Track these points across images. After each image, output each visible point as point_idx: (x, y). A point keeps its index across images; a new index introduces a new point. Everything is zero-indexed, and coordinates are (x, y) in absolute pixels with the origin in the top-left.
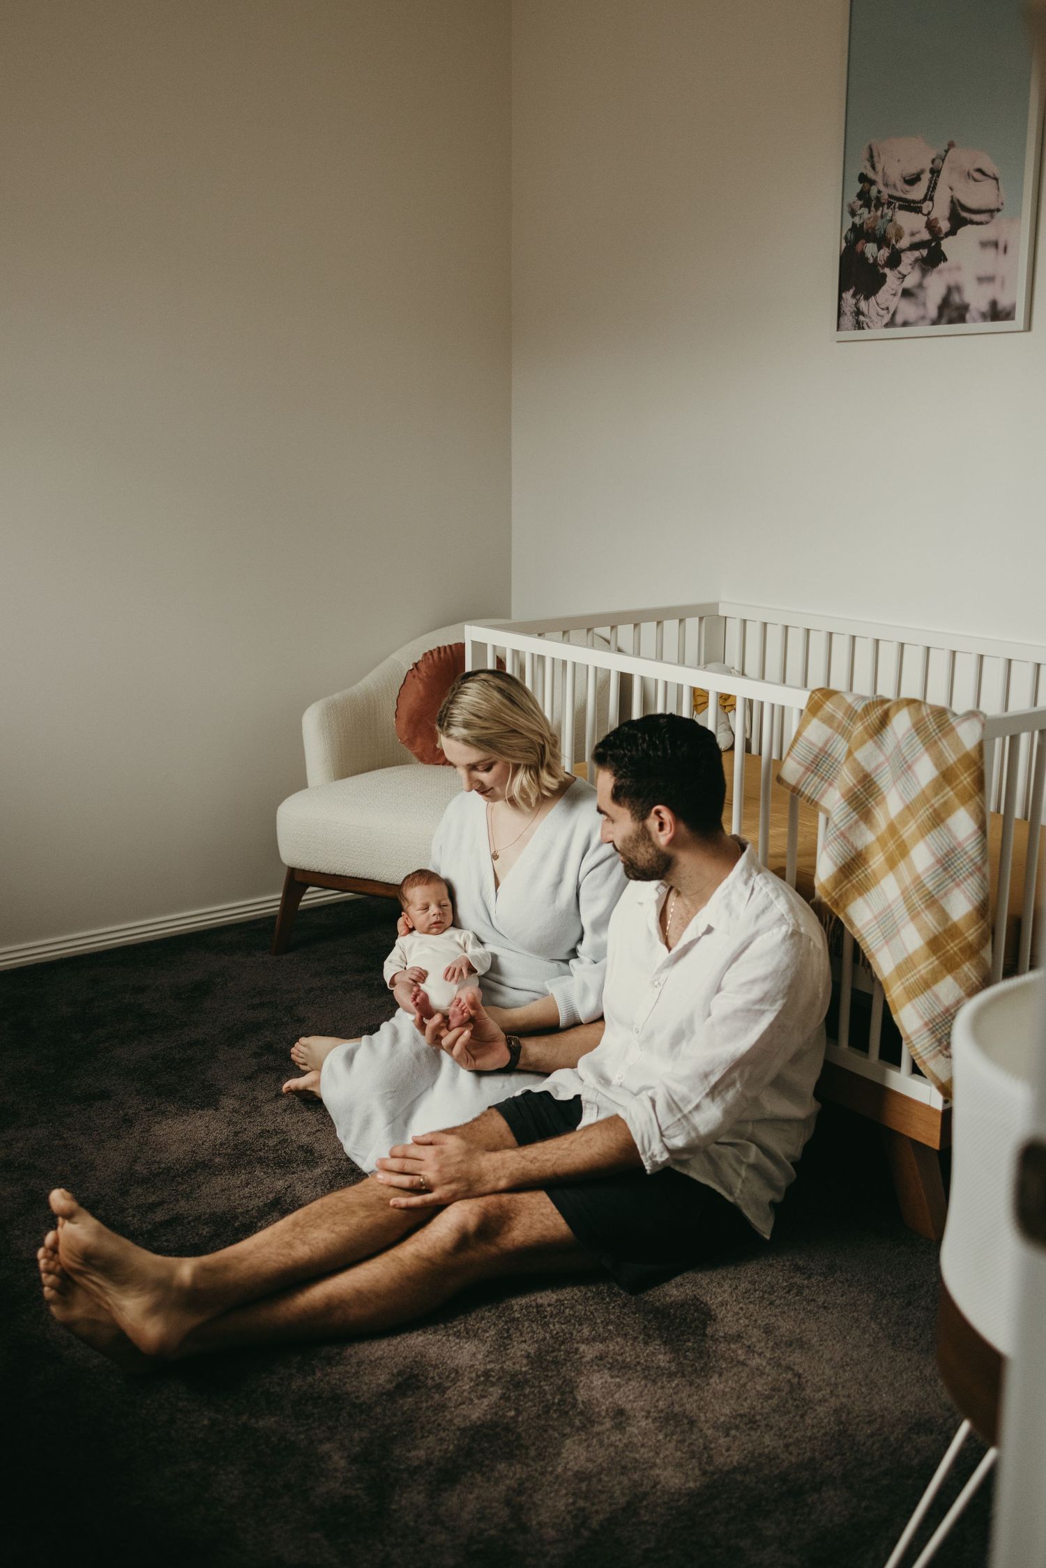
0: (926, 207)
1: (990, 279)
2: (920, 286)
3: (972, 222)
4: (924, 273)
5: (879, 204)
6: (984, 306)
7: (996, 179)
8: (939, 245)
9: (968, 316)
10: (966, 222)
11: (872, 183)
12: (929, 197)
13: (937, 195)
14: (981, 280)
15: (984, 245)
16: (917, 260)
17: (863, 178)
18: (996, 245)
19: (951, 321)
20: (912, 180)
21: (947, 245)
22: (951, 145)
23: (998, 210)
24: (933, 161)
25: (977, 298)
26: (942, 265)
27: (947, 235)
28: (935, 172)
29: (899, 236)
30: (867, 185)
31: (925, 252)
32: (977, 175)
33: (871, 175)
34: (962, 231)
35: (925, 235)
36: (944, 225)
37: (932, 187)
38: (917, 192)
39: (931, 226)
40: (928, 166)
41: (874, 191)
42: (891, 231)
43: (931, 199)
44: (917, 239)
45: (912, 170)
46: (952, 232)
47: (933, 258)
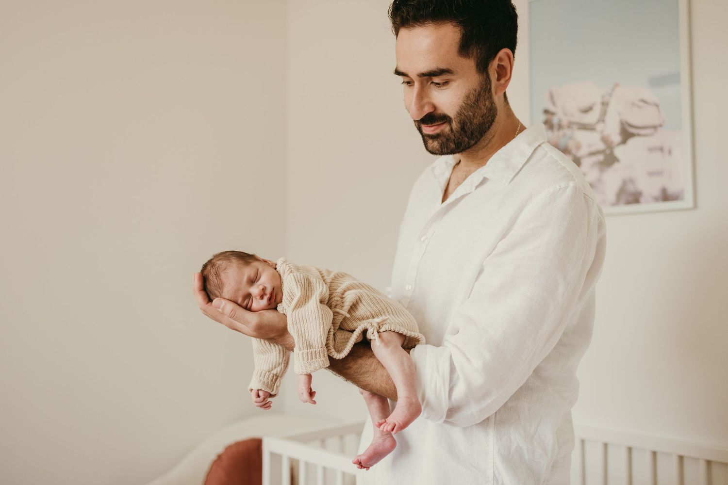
0: (600, 127)
1: (659, 173)
2: (599, 180)
3: (639, 135)
4: (602, 171)
5: (560, 127)
6: (656, 192)
7: (657, 106)
8: (612, 153)
9: (642, 199)
10: (632, 135)
11: (553, 114)
12: (602, 119)
13: (608, 119)
14: (651, 174)
15: (651, 150)
16: (595, 164)
17: (546, 112)
18: (661, 149)
19: (628, 203)
20: (587, 110)
21: (619, 152)
22: (616, 85)
23: (661, 126)
24: (603, 97)
25: (649, 187)
26: (616, 165)
27: (619, 144)
28: (605, 104)
29: (578, 147)
30: (549, 116)
31: (601, 157)
32: (641, 104)
33: (552, 108)
34: (631, 142)
35: (601, 146)
36: (616, 138)
37: (604, 113)
38: (590, 118)
39: (605, 140)
40: (598, 100)
41: (555, 120)
42: (571, 145)
43: (603, 121)
44: (594, 149)
45: (585, 104)
46: (624, 142)
47: (609, 160)
